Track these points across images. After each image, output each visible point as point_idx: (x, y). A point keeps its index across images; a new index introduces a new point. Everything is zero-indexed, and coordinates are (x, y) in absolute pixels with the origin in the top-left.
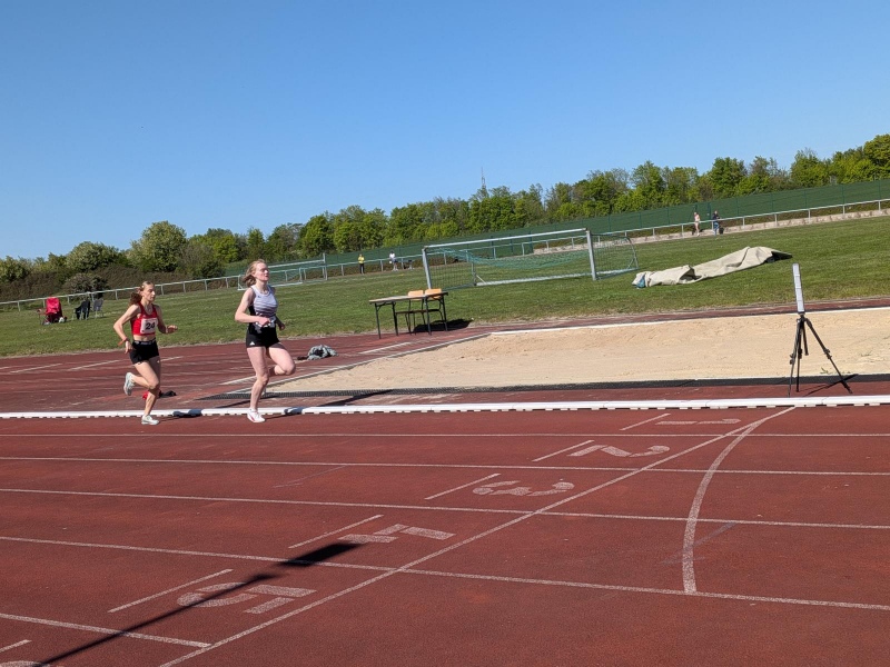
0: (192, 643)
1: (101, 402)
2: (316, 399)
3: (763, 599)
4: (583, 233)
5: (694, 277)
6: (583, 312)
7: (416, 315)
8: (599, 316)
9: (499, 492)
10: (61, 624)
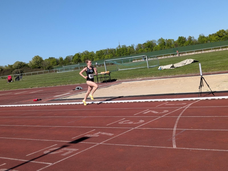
0: (48, 163)
1: (23, 102)
2: (78, 100)
3: (193, 149)
4: (145, 56)
5: (174, 67)
6: (146, 76)
7: (103, 78)
8: (150, 78)
9: (125, 123)
10: (14, 159)
